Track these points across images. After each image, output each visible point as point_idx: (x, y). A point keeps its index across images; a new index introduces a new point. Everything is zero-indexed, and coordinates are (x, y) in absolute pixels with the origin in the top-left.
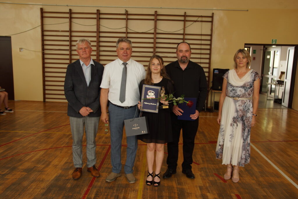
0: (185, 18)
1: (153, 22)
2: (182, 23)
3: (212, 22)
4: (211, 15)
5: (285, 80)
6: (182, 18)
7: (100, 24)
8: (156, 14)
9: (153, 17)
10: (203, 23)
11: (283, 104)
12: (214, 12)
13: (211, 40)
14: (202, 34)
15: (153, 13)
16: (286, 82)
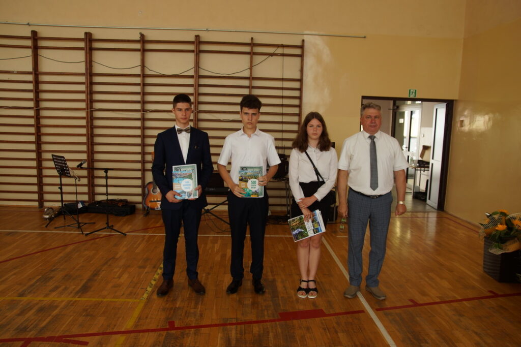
0: (252, 49)
1: (191, 56)
2: (248, 57)
3: (301, 56)
4: (299, 44)
5: (431, 161)
6: (247, 49)
7: (93, 60)
8: (198, 41)
9: (192, 47)
10: (285, 58)
11: (428, 201)
12: (305, 38)
13: (300, 89)
14: (284, 77)
15: (192, 39)
16: (432, 164)
